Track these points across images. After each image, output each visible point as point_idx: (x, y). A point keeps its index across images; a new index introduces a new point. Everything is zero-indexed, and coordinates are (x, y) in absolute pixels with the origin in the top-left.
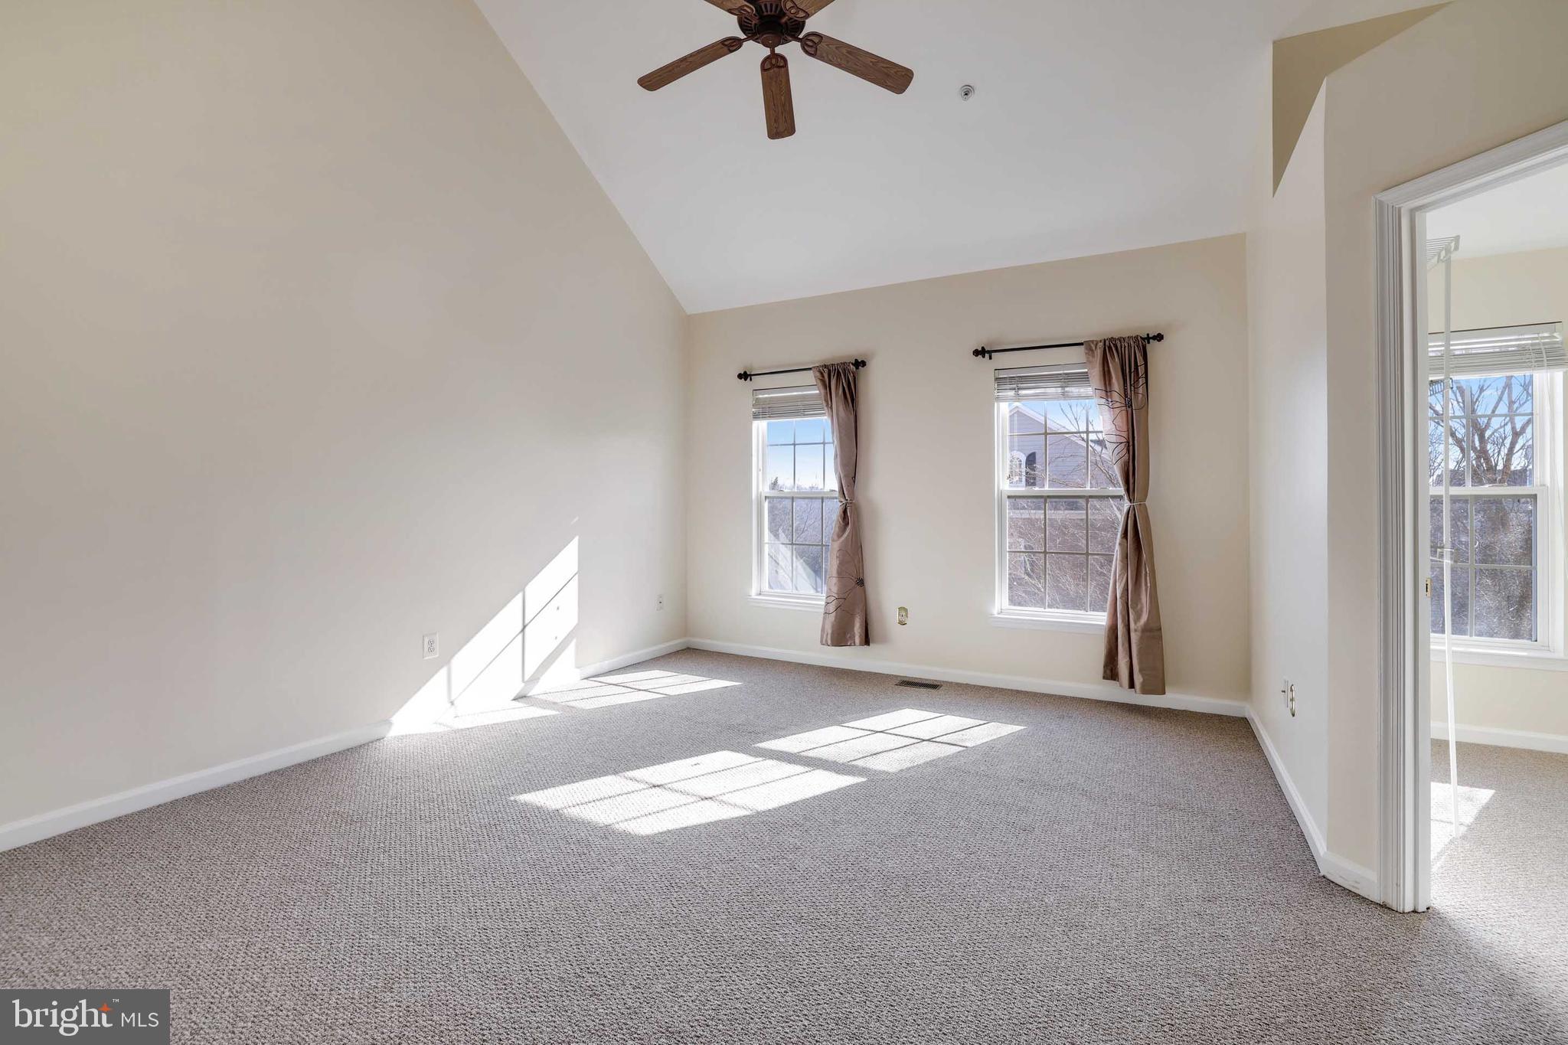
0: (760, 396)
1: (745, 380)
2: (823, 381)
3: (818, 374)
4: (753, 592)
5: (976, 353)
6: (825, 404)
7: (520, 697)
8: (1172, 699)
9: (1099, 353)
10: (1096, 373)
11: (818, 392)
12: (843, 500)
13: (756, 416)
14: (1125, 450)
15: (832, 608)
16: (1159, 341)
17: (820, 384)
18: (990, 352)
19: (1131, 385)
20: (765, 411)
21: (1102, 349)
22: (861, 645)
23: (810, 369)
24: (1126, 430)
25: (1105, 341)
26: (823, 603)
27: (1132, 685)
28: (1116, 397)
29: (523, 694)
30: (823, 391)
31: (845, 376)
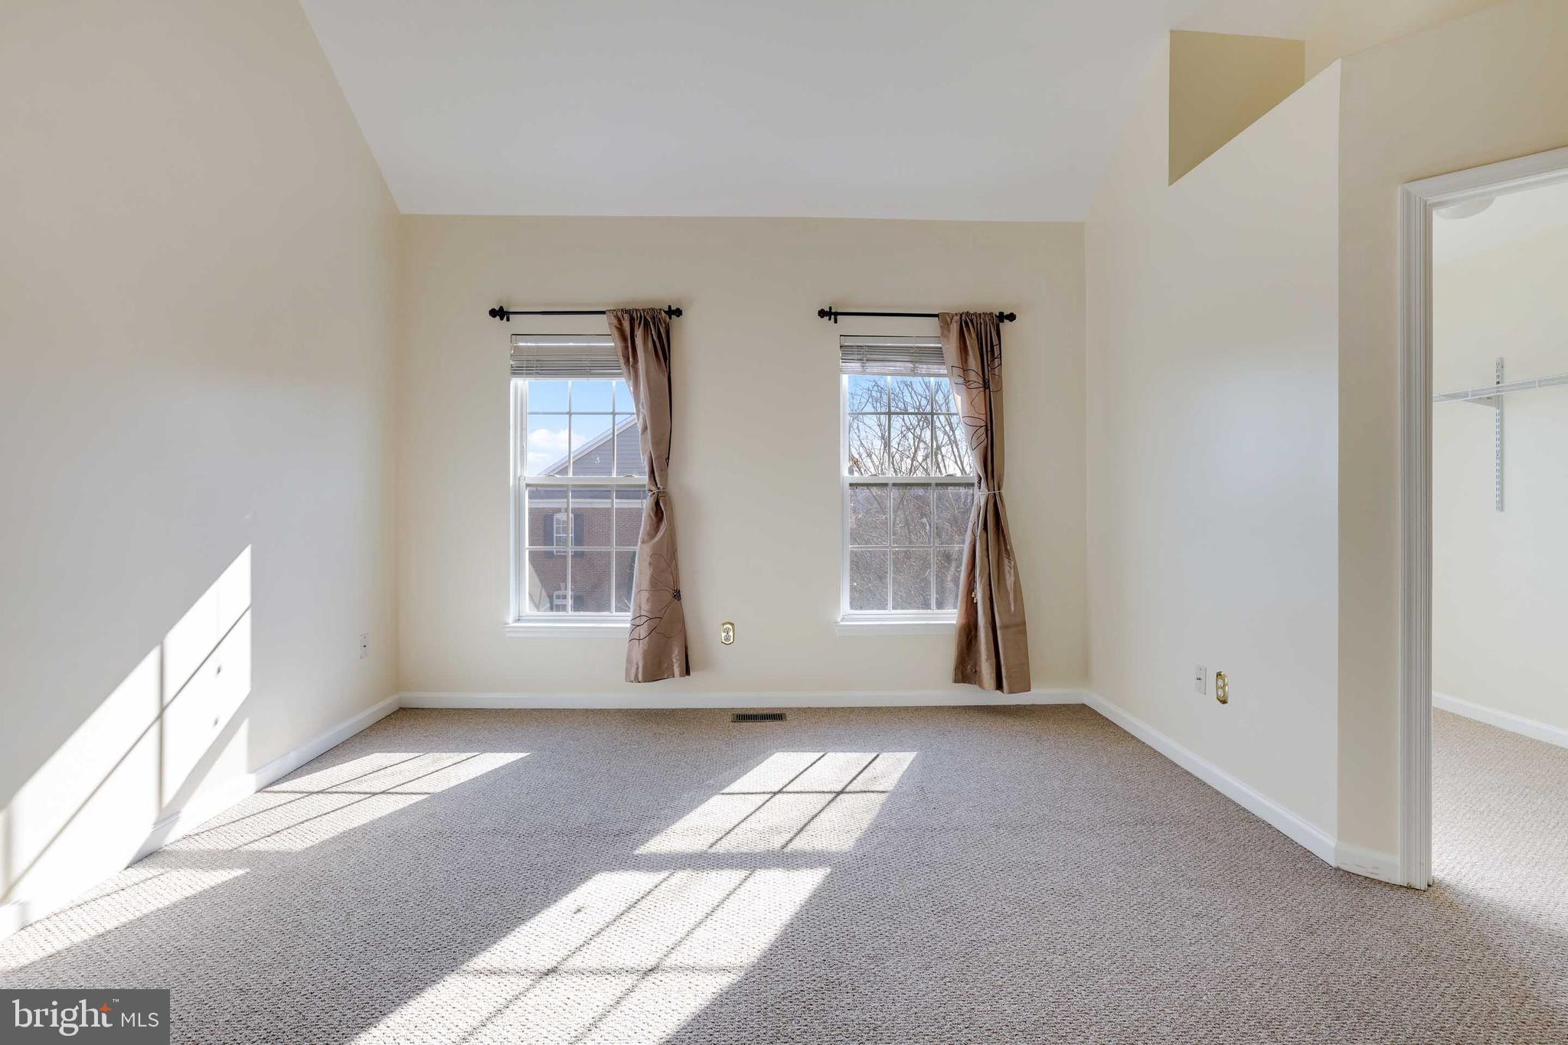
0: (521, 344)
1: (502, 319)
2: (620, 330)
3: (615, 322)
4: (510, 619)
5: (822, 313)
6: (622, 361)
7: (146, 857)
8: (1039, 694)
9: (955, 328)
10: (951, 348)
11: (613, 344)
12: (653, 488)
13: (517, 371)
14: (984, 436)
15: (643, 631)
16: (1011, 321)
17: (616, 334)
18: (837, 314)
19: (988, 365)
20: (531, 365)
21: (959, 323)
22: (681, 676)
23: (603, 313)
24: (984, 413)
25: (961, 315)
26: (628, 625)
27: (999, 686)
28: (973, 376)
29: (150, 848)
30: (620, 345)
31: (655, 326)
